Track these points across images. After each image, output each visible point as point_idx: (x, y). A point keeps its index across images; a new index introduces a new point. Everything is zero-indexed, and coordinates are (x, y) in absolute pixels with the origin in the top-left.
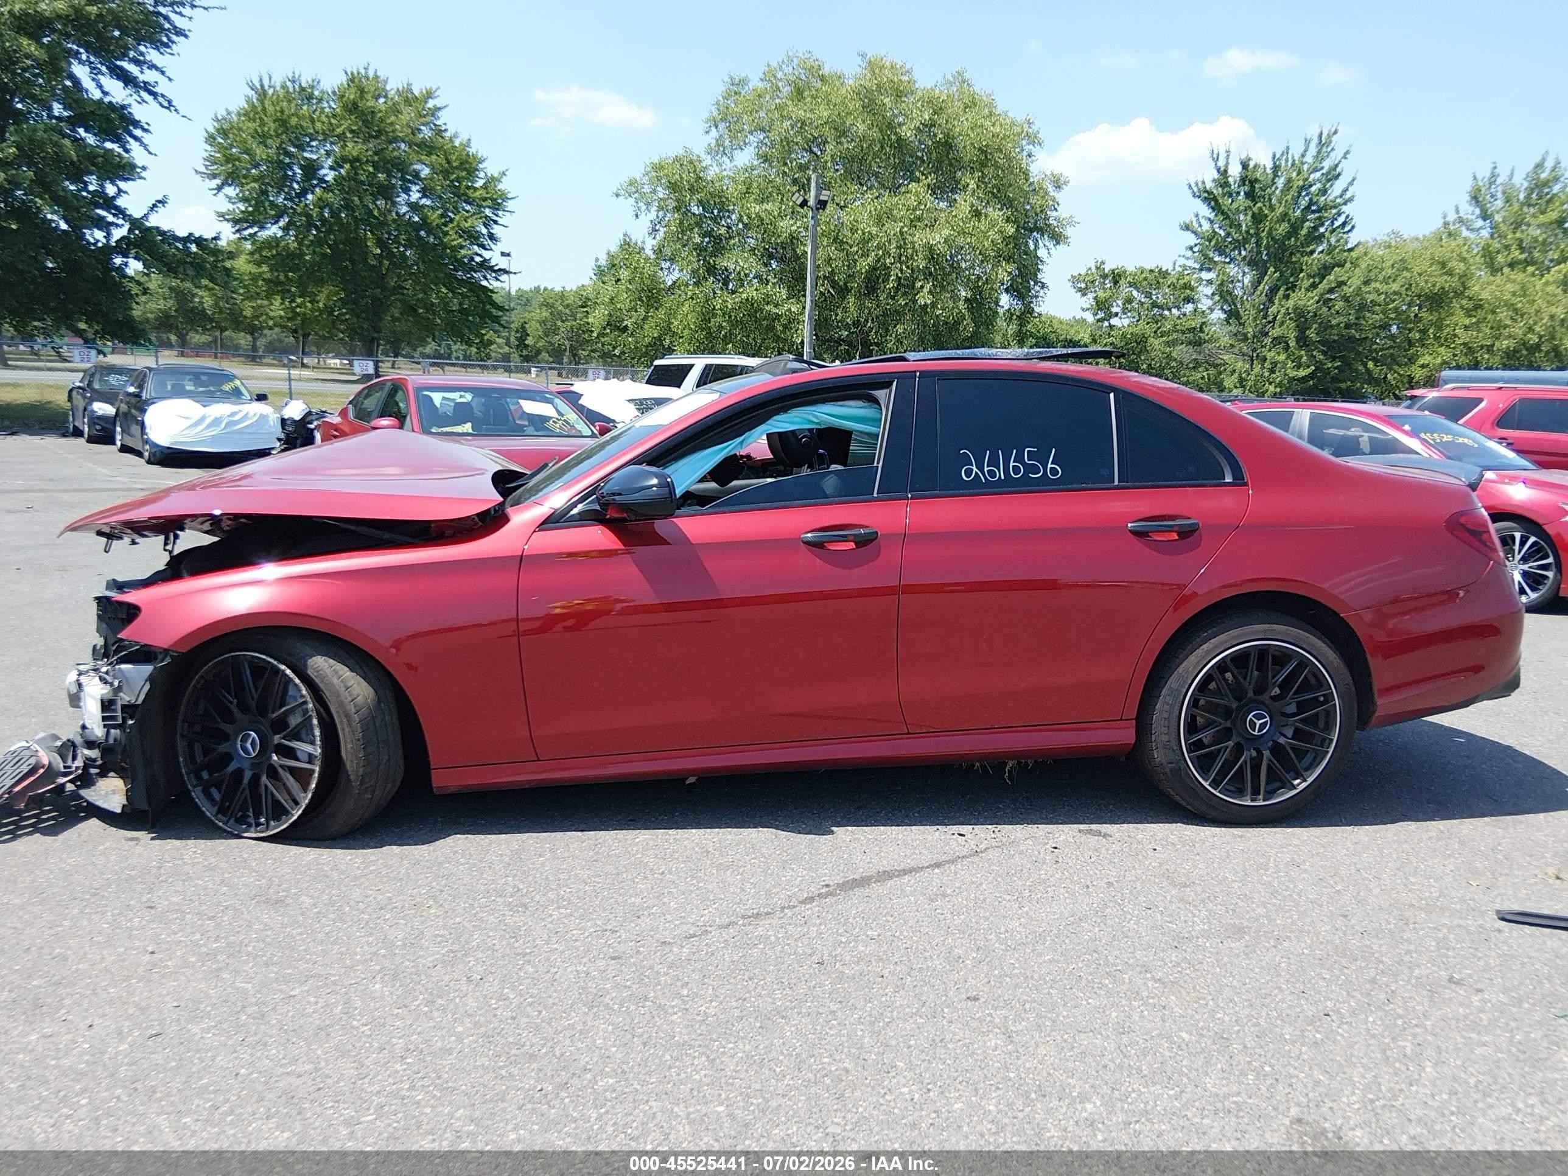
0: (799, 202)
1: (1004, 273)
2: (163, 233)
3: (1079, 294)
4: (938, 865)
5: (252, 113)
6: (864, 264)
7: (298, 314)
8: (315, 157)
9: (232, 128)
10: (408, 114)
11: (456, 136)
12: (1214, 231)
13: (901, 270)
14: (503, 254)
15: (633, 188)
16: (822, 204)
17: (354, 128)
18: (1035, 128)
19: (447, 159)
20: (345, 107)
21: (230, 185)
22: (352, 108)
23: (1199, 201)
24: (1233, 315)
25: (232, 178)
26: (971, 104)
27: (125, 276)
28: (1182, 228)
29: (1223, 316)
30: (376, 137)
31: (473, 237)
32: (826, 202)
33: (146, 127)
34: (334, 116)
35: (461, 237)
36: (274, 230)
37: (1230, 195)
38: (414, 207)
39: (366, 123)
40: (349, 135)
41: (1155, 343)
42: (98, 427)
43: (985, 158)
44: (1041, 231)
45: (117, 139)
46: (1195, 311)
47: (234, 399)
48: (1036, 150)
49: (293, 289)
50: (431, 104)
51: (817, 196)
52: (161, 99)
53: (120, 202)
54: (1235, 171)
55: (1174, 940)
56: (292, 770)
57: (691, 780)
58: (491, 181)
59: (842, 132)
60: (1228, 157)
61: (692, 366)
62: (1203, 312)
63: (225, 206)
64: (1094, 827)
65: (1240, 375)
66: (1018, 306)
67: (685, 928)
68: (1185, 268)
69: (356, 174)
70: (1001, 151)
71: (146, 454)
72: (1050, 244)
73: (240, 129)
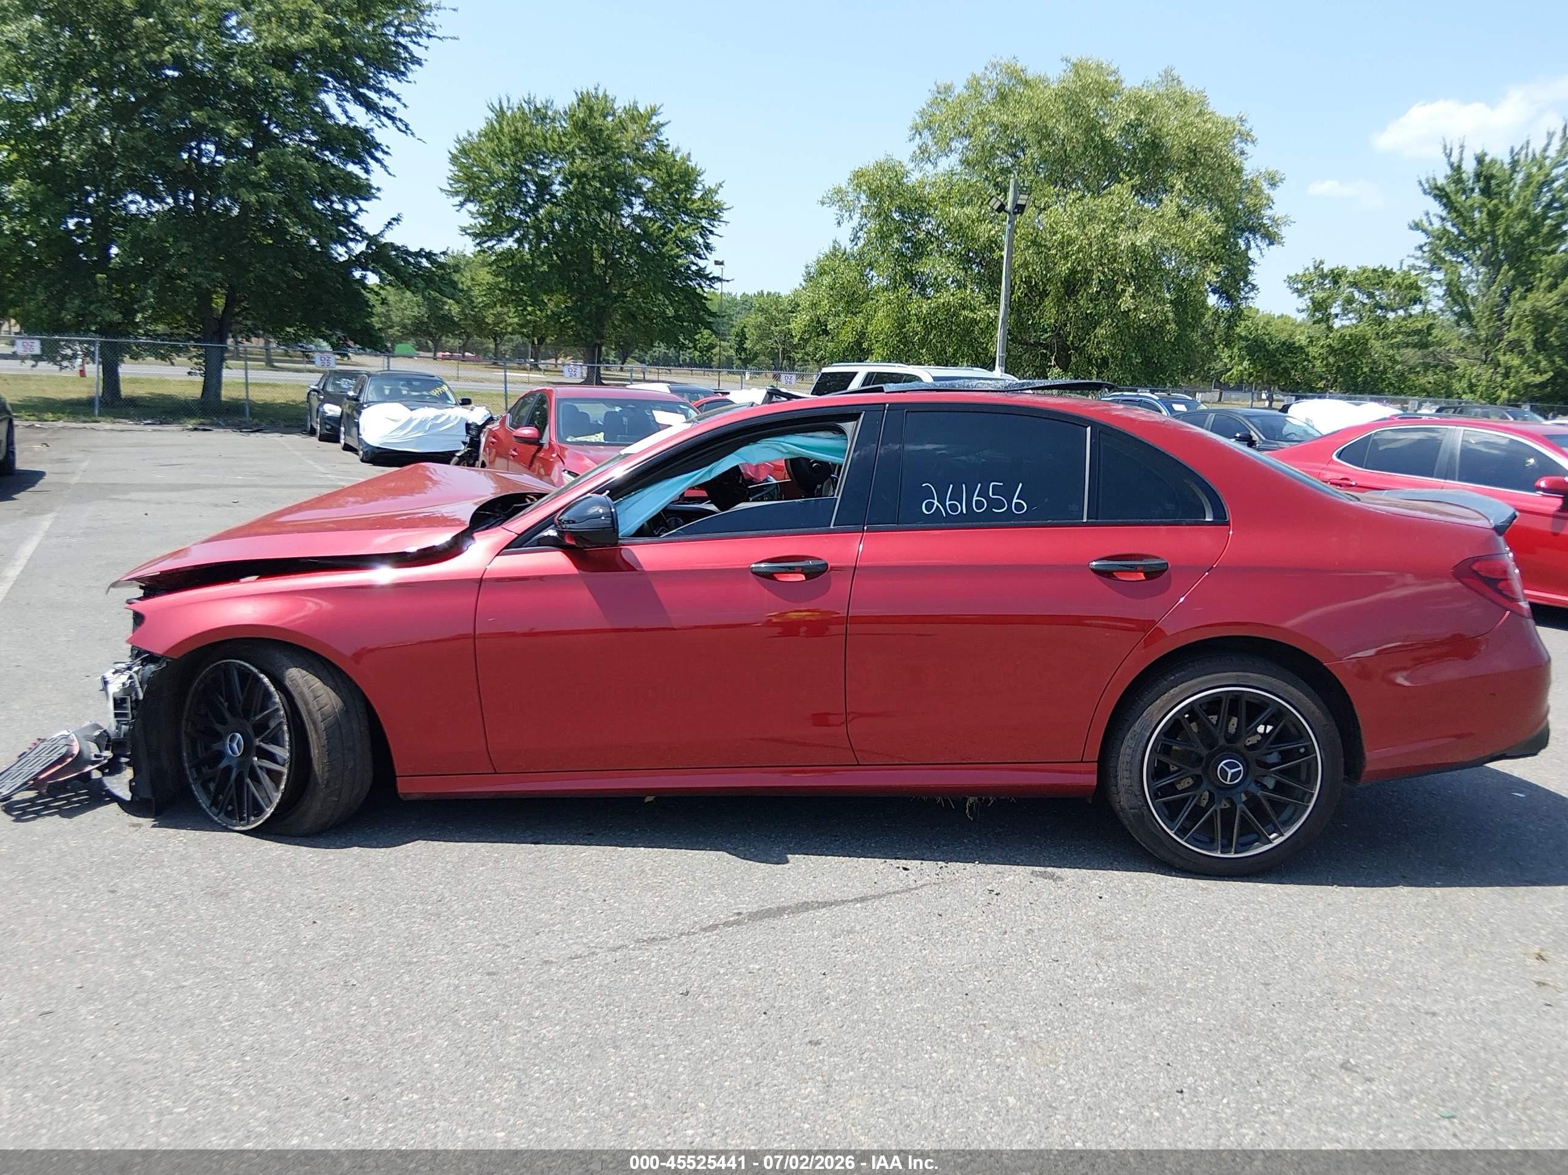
0: (996, 207)
1: (1211, 274)
2: (396, 248)
3: (1296, 295)
4: (863, 899)
5: (491, 133)
6: (1064, 268)
7: (530, 322)
8: (547, 174)
9: (473, 148)
10: (633, 129)
11: (677, 150)
12: (1445, 229)
13: (1103, 273)
14: (717, 263)
15: (838, 197)
16: (1020, 209)
17: (583, 145)
18: (1247, 126)
19: (667, 172)
20: (575, 125)
21: (471, 201)
22: (582, 126)
23: (1430, 199)
24: (1465, 316)
25: (472, 195)
26: (1183, 102)
27: (365, 287)
28: (1411, 228)
29: (1454, 318)
30: (603, 154)
31: (690, 247)
32: (1024, 206)
33: (386, 149)
34: (565, 135)
35: (678, 246)
36: (510, 243)
37: (1464, 192)
38: (637, 219)
39: (593, 139)
40: (578, 152)
41: (1376, 345)
42: (328, 427)
43: (1194, 158)
44: (1253, 230)
45: (360, 161)
46: (1424, 312)
47: (440, 403)
48: (1248, 148)
49: (525, 298)
50: (654, 121)
51: (1015, 199)
52: (399, 124)
53: (359, 221)
54: (1469, 167)
55: (1061, 997)
56: (269, 772)
57: (649, 799)
58: (709, 193)
59: (1045, 134)
60: (1461, 153)
61: (855, 374)
62: (1434, 313)
63: (467, 221)
64: (1050, 869)
65: (1470, 380)
66: (1224, 307)
67: (575, 947)
68: (1413, 267)
69: (583, 188)
70: (1211, 150)
71: (361, 453)
72: (1263, 245)
73: (481, 149)
